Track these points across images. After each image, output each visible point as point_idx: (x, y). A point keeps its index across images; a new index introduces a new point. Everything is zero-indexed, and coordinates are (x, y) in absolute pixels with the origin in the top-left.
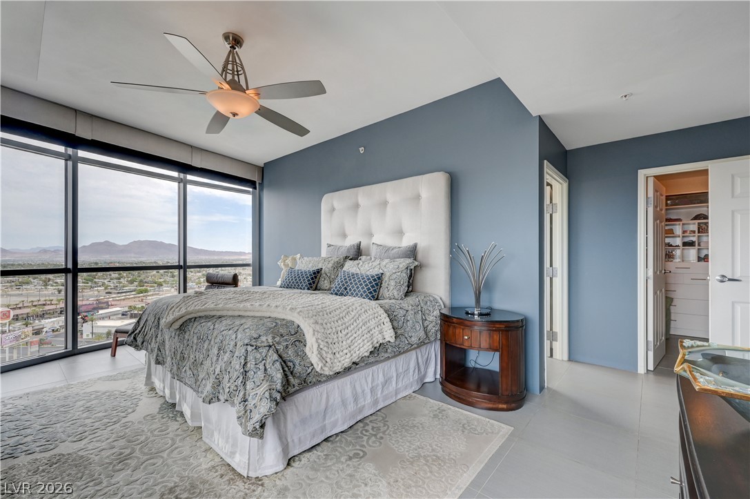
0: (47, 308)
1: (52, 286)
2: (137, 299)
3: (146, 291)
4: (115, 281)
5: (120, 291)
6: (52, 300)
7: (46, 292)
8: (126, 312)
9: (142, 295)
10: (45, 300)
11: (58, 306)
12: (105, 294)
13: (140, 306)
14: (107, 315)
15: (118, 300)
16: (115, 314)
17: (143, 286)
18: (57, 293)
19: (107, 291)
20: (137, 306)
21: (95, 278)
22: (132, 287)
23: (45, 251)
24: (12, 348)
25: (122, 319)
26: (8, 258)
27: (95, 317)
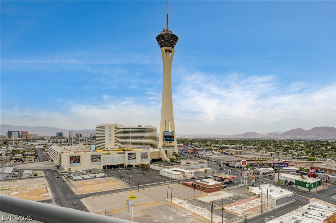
0: (263, 162)
1: (270, 151)
2: (308, 164)
3: (314, 160)
4: (299, 152)
5: (300, 158)
6: (266, 159)
7: (266, 155)
8: (299, 171)
9: (311, 162)
10: (263, 158)
11: (268, 162)
12: (292, 159)
13: (306, 169)
14: (289, 171)
15: (297, 163)
16: (293, 171)
17: (314, 156)
18: (270, 155)
19: (293, 157)
20: (305, 168)
21: (289, 149)
22: (307, 156)
23: (271, 134)
24: (246, 178)
25: (296, 174)
26: (258, 137)
27: (280, 171)
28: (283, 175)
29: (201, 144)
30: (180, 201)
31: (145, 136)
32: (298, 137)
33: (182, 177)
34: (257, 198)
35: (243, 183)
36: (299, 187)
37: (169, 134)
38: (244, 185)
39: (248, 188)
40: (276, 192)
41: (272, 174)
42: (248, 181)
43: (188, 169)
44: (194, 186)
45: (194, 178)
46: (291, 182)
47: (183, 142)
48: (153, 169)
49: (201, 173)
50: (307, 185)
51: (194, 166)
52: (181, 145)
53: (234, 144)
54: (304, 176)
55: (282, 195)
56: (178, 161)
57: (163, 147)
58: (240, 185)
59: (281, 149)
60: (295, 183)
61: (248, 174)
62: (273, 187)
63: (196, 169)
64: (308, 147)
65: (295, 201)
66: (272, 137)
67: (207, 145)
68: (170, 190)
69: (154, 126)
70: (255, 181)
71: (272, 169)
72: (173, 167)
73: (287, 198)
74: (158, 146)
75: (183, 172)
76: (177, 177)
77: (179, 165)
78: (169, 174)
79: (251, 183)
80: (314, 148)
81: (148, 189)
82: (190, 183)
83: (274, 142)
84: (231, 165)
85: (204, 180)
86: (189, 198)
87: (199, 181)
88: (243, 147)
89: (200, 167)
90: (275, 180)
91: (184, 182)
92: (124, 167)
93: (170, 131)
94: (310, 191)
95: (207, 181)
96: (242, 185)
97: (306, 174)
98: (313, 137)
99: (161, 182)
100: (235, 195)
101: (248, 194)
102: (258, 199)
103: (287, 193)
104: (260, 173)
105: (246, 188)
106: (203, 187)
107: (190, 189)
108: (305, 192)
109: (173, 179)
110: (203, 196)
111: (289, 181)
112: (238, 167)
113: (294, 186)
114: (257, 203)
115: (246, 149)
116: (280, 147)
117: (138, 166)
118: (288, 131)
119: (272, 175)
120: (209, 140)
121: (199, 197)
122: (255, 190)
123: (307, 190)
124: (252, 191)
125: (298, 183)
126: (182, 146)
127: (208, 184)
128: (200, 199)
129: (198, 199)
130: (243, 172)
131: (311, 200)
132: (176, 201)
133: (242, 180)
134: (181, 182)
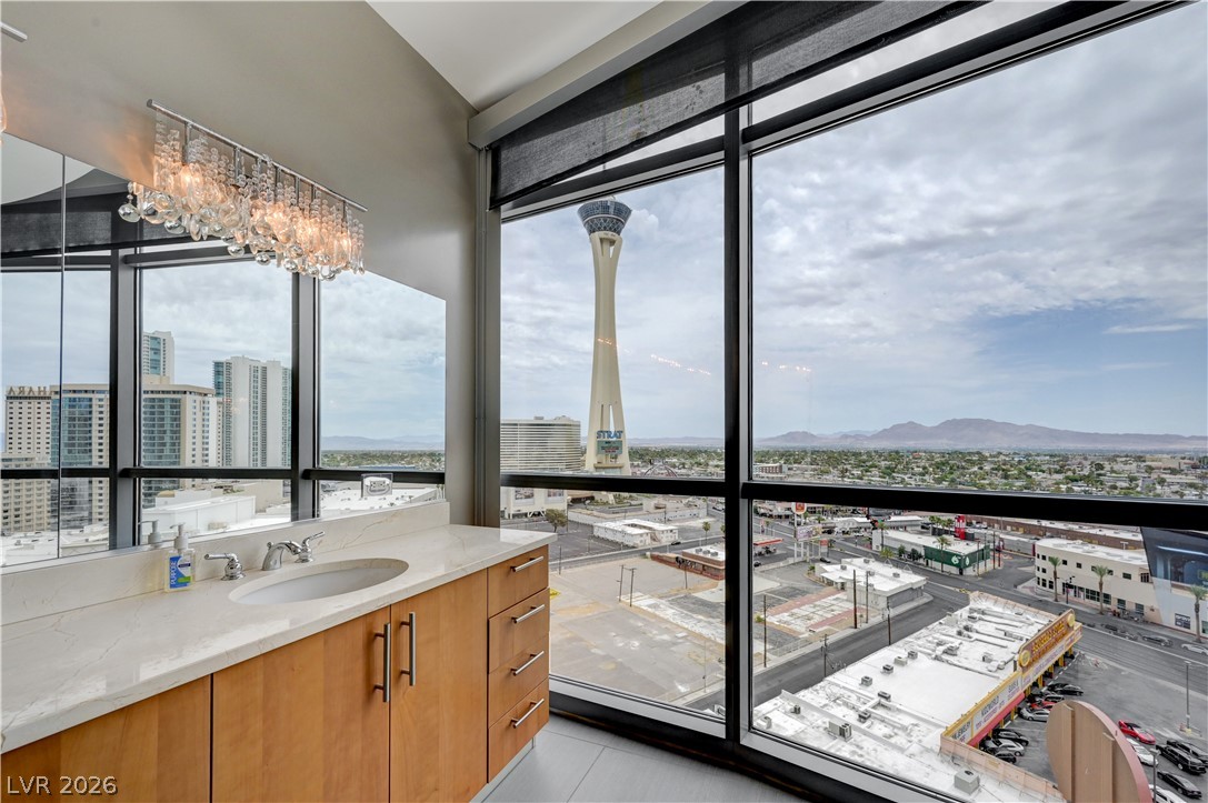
8: (929, 524)
13: (945, 519)
14: (903, 524)
20: (942, 518)
23: (846, 436)
24: (806, 543)
25: (921, 533)
26: (817, 445)
27: (885, 524)
28: (892, 534)
29: (683, 460)
30: (652, 601)
31: (551, 443)
32: (911, 444)
33: (648, 540)
34: (838, 591)
35: (799, 555)
36: (937, 565)
37: (609, 436)
38: (800, 559)
39: (813, 568)
40: (885, 576)
41: (863, 533)
42: (811, 550)
43: (661, 521)
44: (680, 563)
45: (678, 543)
46: (914, 551)
47: (641, 457)
48: (578, 523)
49: (694, 530)
50: (955, 560)
51: (675, 514)
52: (636, 463)
53: (761, 462)
54: (944, 536)
55: (898, 585)
56: (633, 503)
57: (596, 468)
58: (791, 561)
59: (875, 471)
60: (923, 554)
61: (809, 533)
62: (874, 566)
63: (678, 521)
64: (938, 466)
65: (931, 598)
66: (848, 445)
67: (699, 464)
68: (627, 574)
69: (575, 418)
70: (826, 550)
71: (865, 520)
72: (625, 518)
73: (912, 592)
74: (584, 465)
75: (650, 528)
76: (637, 541)
77: (640, 513)
78: (618, 534)
79: (817, 554)
80: (951, 468)
81: (569, 571)
82: (673, 555)
83: (856, 455)
84: (762, 511)
85: (704, 548)
86: (673, 593)
87: (692, 551)
88: (785, 467)
89: (688, 516)
90: (874, 548)
91: (656, 553)
92: (507, 516)
93: (612, 429)
94: (961, 573)
95: (712, 551)
96: (797, 560)
97: (947, 532)
98: (944, 444)
99: (601, 552)
100: (785, 585)
101: (815, 583)
102: (841, 595)
103: (910, 579)
104: (836, 529)
105: (806, 568)
106: (704, 566)
107: (672, 570)
108: (950, 576)
109: (627, 547)
110: (706, 589)
111: (909, 549)
112: (780, 517)
113: (921, 561)
114: (841, 604)
115: (792, 472)
116: (871, 467)
117: (539, 514)
118: (885, 430)
119: (865, 534)
120: (701, 452)
121: (696, 590)
122: (832, 572)
123: (955, 571)
124: (825, 575)
125: (931, 554)
126: (638, 466)
127: (715, 558)
128: (699, 595)
129: (696, 595)
130: (799, 528)
131: (973, 595)
132: (643, 602)
133: (795, 549)
134: (648, 554)
